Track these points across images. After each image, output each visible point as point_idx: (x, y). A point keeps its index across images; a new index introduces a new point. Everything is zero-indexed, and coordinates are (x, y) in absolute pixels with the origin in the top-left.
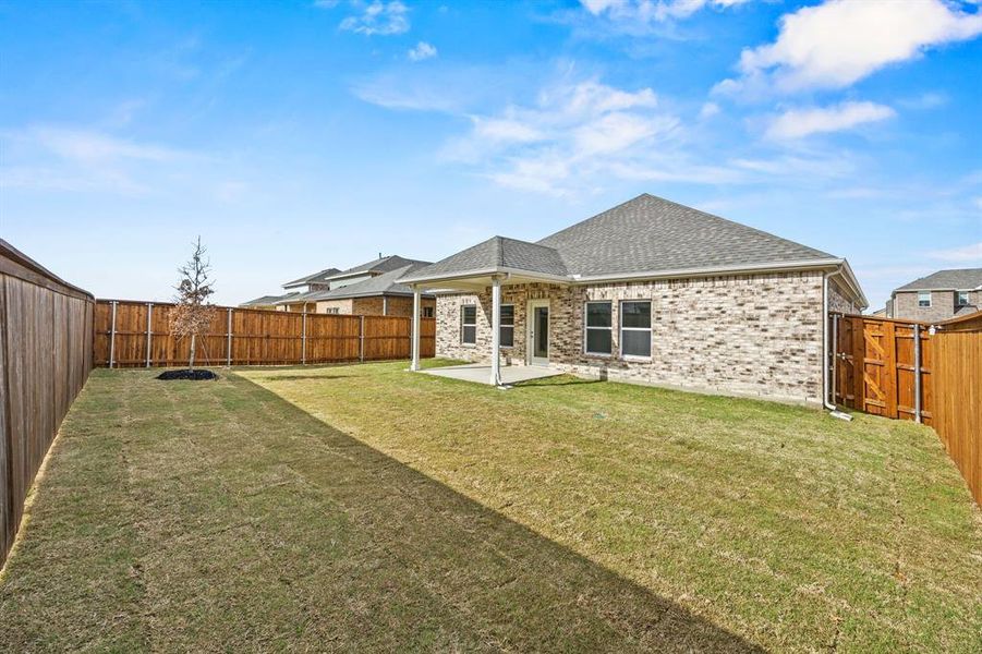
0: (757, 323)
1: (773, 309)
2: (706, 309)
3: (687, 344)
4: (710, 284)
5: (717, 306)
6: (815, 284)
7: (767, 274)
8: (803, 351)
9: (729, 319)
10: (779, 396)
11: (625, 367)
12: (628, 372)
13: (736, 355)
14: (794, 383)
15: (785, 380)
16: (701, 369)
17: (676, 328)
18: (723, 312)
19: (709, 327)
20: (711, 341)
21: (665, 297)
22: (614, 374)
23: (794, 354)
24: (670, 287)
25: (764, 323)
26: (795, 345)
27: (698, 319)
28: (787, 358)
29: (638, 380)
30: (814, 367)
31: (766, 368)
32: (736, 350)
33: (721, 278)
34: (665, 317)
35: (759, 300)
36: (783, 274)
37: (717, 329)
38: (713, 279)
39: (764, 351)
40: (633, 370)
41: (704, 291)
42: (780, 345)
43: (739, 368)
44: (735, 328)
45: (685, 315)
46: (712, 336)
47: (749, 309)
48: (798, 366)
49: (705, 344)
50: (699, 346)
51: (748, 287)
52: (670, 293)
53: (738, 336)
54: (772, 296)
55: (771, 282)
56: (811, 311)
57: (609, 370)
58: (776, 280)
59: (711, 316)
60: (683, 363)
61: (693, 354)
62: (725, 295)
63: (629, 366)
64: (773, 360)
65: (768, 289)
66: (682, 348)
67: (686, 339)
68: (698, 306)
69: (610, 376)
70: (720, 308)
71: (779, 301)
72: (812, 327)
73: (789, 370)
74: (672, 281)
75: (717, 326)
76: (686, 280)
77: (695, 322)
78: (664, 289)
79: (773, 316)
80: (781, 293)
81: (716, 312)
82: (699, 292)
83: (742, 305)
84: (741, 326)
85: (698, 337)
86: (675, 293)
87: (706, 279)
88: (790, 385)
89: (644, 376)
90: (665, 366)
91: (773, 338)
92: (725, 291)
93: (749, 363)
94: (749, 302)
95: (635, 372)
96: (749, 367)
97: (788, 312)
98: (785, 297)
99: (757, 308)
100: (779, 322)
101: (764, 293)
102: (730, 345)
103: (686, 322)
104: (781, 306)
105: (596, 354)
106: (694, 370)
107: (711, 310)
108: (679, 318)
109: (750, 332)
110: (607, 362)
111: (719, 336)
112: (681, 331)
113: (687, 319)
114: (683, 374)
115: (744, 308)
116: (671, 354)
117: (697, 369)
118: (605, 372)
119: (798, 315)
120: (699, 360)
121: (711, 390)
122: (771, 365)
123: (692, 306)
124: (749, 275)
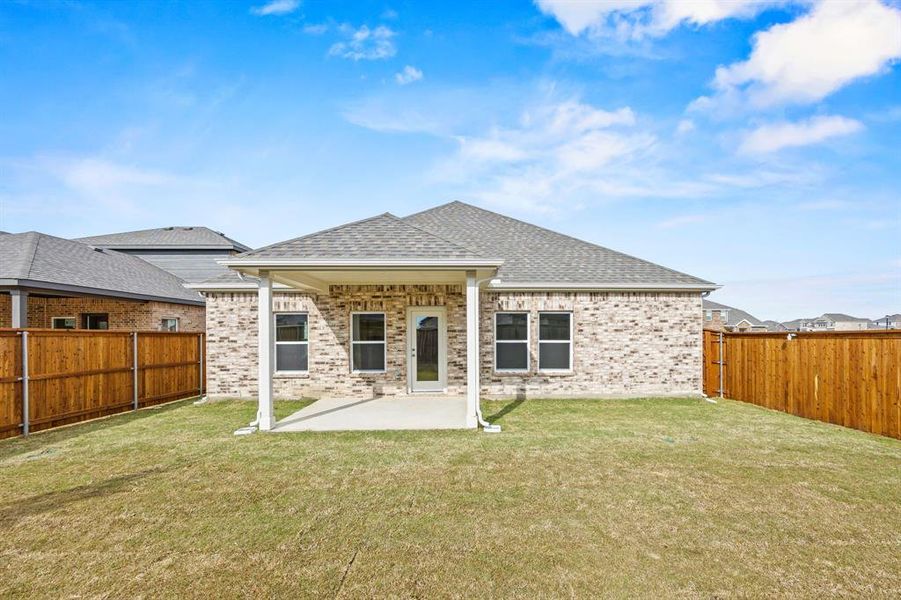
0: (661, 333)
1: (671, 322)
2: (623, 321)
3: (607, 355)
4: (626, 299)
5: (631, 319)
6: (697, 303)
7: (668, 293)
8: (690, 355)
9: (640, 331)
10: (676, 392)
11: (546, 381)
12: (549, 387)
13: (646, 362)
14: (685, 380)
15: (679, 378)
16: (618, 376)
17: (596, 340)
18: (636, 324)
19: (625, 338)
20: (627, 351)
21: (586, 309)
22: (533, 390)
23: (685, 358)
24: (591, 300)
25: (666, 333)
26: (686, 351)
27: (616, 330)
28: (680, 361)
29: (560, 393)
30: (697, 367)
31: (667, 371)
32: (646, 357)
33: (634, 294)
34: (586, 329)
35: (662, 315)
36: (679, 293)
37: (631, 340)
38: (629, 294)
39: (666, 356)
40: (555, 384)
41: (621, 305)
42: (676, 351)
43: (649, 373)
44: (645, 338)
45: (604, 328)
46: (627, 346)
47: (655, 321)
48: (687, 367)
49: (622, 354)
50: (617, 355)
51: (655, 303)
52: (591, 306)
53: (648, 345)
54: (671, 311)
55: (671, 299)
56: (695, 324)
57: (527, 387)
58: (674, 298)
59: (627, 328)
60: (603, 372)
61: (612, 363)
62: (638, 309)
63: (550, 380)
64: (671, 363)
65: (668, 306)
66: (602, 358)
67: (606, 349)
68: (616, 319)
69: (529, 394)
70: (633, 321)
71: (676, 316)
72: (696, 336)
73: (682, 371)
74: (593, 293)
75: (631, 337)
76: (606, 293)
77: (613, 334)
78: (585, 300)
79: (672, 327)
80: (677, 309)
81: (631, 324)
82: (617, 306)
83: (650, 318)
84: (650, 336)
85: (617, 347)
86: (596, 306)
87: (622, 294)
88: (683, 382)
89: (566, 389)
90: (588, 377)
91: (671, 346)
92: (638, 305)
93: (656, 367)
94: (656, 316)
95: (557, 386)
96: (655, 371)
97: (682, 324)
98: (678, 312)
99: (661, 321)
100: (676, 332)
101: (666, 309)
102: (642, 353)
103: (606, 333)
104: (677, 319)
105: (510, 371)
106: (614, 377)
107: (627, 323)
108: (599, 330)
109: (657, 341)
110: (525, 379)
111: (633, 346)
112: (601, 343)
113: (606, 331)
114: (603, 383)
115: (652, 321)
116: (592, 365)
117: (616, 377)
118: (523, 390)
119: (688, 327)
120: (618, 368)
121: (627, 394)
122: (670, 368)
123: (611, 319)
124: (656, 293)
